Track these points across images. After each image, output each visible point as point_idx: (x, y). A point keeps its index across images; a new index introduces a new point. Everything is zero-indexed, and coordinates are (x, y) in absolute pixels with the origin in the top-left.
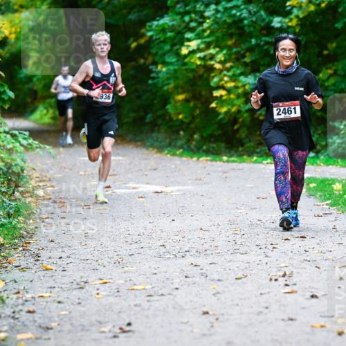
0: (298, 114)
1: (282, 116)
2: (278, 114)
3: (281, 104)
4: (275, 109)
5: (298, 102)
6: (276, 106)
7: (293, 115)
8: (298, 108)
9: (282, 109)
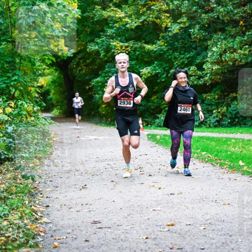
1: (182, 112)
3: (183, 105)
4: (179, 108)
7: (188, 112)
9: (183, 108)
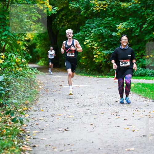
0: (129, 64)
2: (122, 64)
3: (123, 61)
5: (129, 60)
6: (121, 61)
8: (129, 62)
